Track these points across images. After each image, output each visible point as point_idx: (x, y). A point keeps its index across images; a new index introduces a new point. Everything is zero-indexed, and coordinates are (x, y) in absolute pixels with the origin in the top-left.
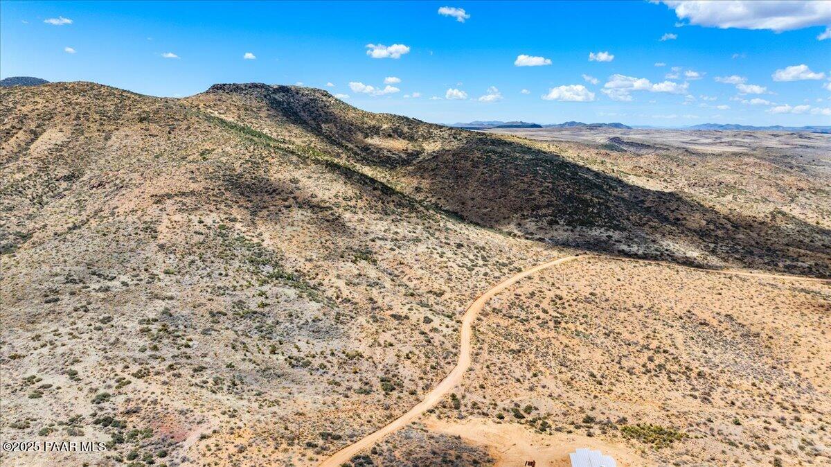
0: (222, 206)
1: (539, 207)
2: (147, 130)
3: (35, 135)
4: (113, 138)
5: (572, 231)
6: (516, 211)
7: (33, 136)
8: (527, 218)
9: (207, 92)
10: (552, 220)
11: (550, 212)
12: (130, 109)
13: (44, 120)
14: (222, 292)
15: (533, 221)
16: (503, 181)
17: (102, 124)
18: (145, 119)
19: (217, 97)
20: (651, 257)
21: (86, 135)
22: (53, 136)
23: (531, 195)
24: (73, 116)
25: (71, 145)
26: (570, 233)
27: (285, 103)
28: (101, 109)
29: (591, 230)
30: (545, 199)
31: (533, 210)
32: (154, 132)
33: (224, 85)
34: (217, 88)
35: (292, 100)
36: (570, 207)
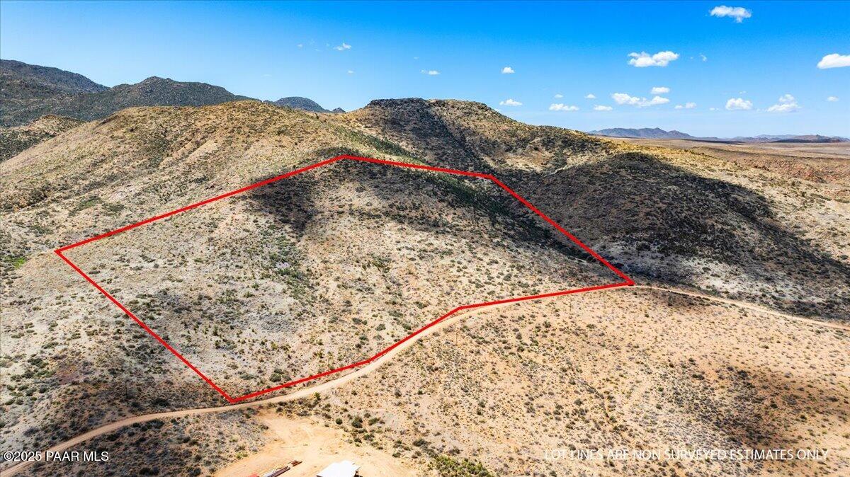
0: (283, 209)
1: (636, 230)
2: (279, 142)
3: (198, 144)
4: (252, 148)
5: (662, 259)
6: (608, 232)
7: (196, 146)
8: (616, 241)
9: (366, 107)
10: (643, 245)
11: (646, 236)
12: (274, 124)
13: (209, 133)
14: (226, 280)
15: (622, 245)
16: (610, 201)
17: (248, 136)
18: (282, 132)
19: (372, 112)
20: (748, 297)
21: (233, 145)
22: (210, 146)
23: (633, 216)
24: (230, 129)
25: (217, 154)
26: (658, 261)
27: (436, 118)
28: (252, 123)
29: (687, 259)
30: (649, 222)
31: (627, 233)
32: (284, 143)
33: (381, 100)
34: (374, 103)
35: (445, 114)
36: (675, 233)
